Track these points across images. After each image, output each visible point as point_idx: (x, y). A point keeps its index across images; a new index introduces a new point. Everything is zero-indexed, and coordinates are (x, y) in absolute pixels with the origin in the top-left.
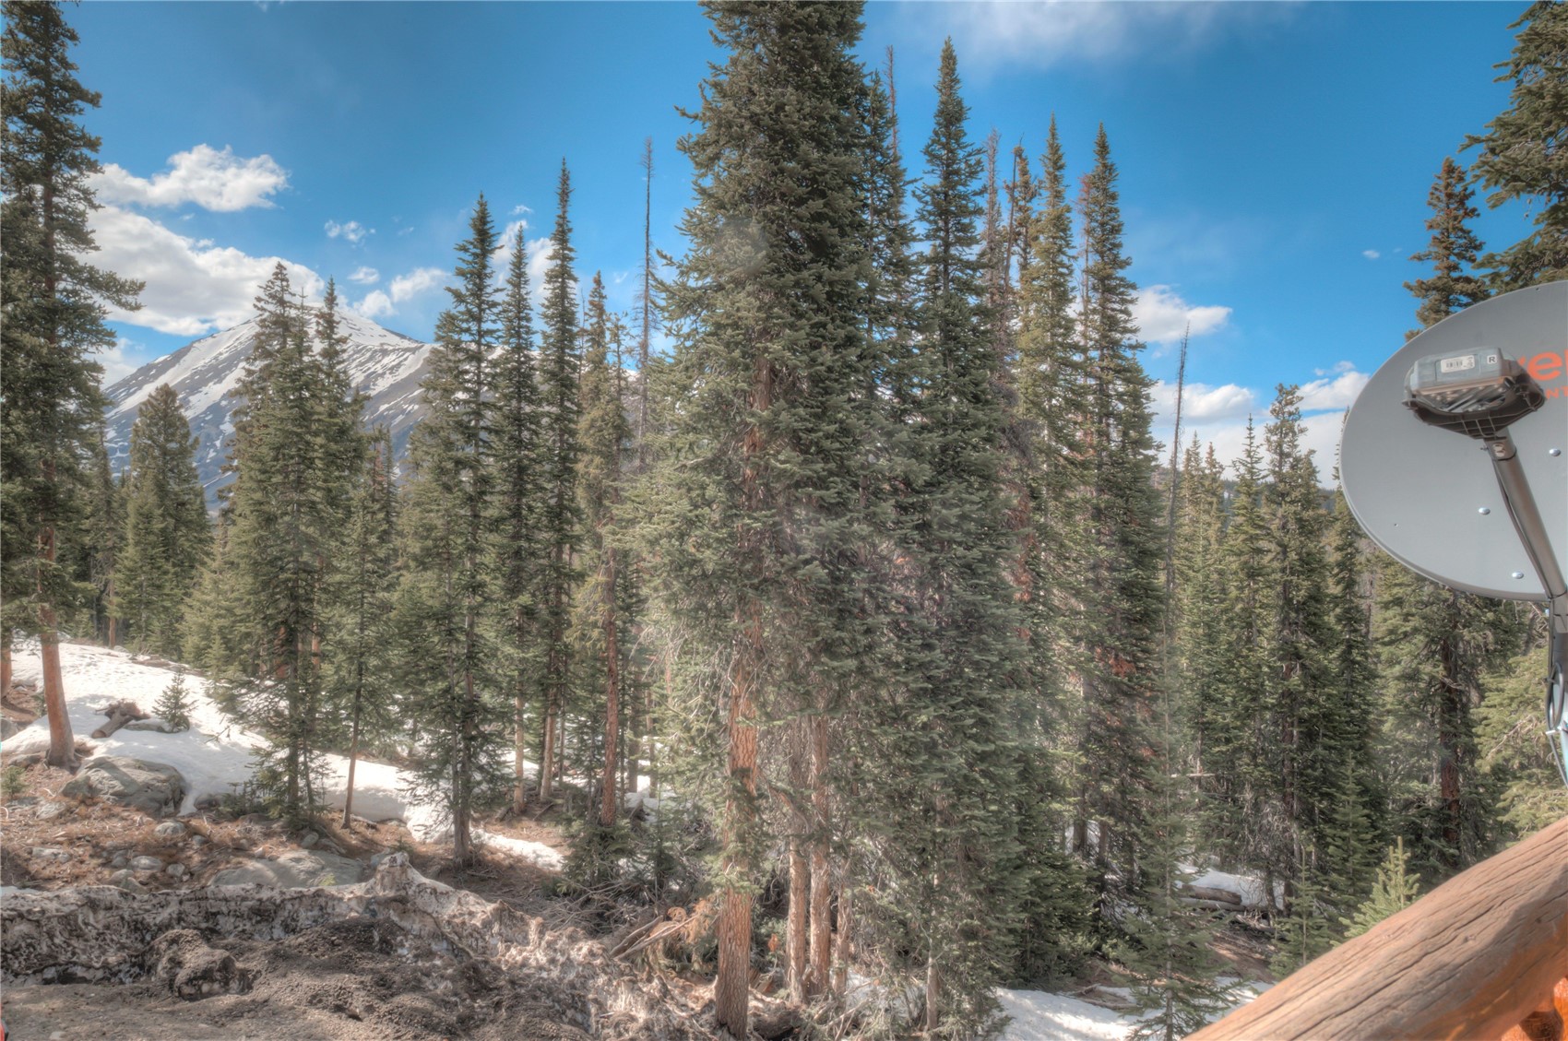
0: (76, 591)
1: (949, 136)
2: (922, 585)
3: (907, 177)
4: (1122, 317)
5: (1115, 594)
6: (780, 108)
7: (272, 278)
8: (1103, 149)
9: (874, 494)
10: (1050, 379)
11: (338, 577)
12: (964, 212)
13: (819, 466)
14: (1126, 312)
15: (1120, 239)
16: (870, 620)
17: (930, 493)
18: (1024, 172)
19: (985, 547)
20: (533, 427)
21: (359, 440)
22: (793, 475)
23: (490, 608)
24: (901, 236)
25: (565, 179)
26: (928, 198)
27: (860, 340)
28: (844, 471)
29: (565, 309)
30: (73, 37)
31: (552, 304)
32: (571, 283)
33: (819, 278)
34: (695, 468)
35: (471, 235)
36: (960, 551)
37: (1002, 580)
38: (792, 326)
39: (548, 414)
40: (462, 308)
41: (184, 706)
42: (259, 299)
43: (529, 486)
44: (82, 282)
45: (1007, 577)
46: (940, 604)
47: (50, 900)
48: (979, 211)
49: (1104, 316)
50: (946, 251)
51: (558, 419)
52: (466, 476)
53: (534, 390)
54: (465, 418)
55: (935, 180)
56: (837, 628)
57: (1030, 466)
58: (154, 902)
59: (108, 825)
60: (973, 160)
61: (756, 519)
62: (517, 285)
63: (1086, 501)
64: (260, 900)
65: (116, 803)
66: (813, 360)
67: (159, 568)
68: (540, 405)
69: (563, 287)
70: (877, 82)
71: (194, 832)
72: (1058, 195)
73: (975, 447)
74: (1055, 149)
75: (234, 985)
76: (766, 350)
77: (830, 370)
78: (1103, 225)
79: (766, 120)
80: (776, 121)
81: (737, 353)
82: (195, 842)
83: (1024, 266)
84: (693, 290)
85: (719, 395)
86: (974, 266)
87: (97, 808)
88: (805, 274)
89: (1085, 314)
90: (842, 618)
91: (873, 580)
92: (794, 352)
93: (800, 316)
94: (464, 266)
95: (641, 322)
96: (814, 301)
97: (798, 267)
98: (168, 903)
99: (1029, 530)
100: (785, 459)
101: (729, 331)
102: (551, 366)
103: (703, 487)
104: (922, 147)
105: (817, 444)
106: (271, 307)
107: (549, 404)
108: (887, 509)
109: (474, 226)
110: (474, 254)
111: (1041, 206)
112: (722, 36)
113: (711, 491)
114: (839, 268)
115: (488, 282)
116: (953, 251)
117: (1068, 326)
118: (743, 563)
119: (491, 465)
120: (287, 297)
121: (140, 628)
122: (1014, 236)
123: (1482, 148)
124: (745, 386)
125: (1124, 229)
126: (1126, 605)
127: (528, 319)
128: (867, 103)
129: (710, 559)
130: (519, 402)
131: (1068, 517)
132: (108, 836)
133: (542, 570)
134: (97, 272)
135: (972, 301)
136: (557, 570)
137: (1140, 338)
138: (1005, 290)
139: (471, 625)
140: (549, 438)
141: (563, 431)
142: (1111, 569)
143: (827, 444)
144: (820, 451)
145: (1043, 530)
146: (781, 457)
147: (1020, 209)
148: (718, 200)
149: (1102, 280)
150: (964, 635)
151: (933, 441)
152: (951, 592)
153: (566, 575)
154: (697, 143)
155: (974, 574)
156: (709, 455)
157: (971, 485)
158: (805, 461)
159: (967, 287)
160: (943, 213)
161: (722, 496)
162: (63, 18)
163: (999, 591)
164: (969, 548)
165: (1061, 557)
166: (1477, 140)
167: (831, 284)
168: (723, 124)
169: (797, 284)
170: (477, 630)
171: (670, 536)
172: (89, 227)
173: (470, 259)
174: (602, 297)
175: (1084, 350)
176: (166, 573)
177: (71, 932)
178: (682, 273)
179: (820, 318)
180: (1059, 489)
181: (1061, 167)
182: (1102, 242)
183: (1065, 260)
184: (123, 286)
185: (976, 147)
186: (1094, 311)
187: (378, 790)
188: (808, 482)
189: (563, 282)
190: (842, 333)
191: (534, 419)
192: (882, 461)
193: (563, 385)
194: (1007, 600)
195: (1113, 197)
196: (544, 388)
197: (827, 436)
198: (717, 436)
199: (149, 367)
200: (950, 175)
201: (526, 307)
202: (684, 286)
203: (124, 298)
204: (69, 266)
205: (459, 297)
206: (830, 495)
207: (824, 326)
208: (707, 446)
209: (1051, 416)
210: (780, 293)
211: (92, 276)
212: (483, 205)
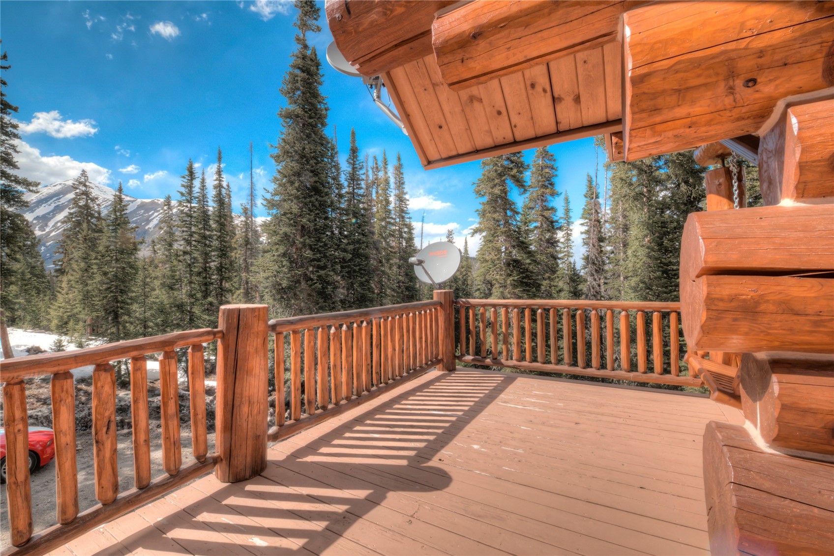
0: (15, 303)
1: (354, 157)
2: (348, 289)
3: (342, 169)
4: (405, 209)
5: (404, 290)
6: (304, 149)
7: (80, 175)
8: (399, 159)
9: (334, 263)
10: (385, 227)
11: (134, 294)
12: (358, 180)
13: (318, 255)
14: (406, 207)
15: (404, 186)
16: (333, 300)
17: (350, 262)
18: (376, 164)
19: (367, 277)
20: (210, 239)
22: (310, 258)
23: (198, 303)
24: (340, 186)
25: (220, 153)
26: (348, 175)
27: (329, 218)
28: (325, 256)
29: (221, 198)
31: (216, 197)
33: (317, 199)
34: (279, 256)
35: (187, 173)
36: (359, 279)
37: (372, 287)
38: (309, 214)
39: (216, 235)
40: (184, 198)
41: (63, 346)
43: (209, 260)
44: (12, 181)
45: (373, 285)
46: (354, 294)
47: (38, 412)
48: (363, 180)
49: (400, 208)
50: (353, 191)
51: (219, 237)
52: (187, 257)
53: (210, 226)
54: (187, 237)
55: (350, 169)
56: (324, 302)
57: (379, 253)
58: (78, 410)
59: (41, 391)
60: (361, 164)
61: (299, 271)
62: (203, 190)
63: (396, 263)
64: (121, 405)
65: (42, 382)
66: (316, 224)
67: (29, 294)
68: (212, 231)
69: (220, 191)
70: (332, 140)
71: (80, 390)
72: (386, 173)
73: (363, 249)
74: (385, 159)
75: (126, 427)
76: (301, 221)
77: (321, 227)
78: (399, 182)
79: (300, 152)
80: (303, 153)
81: (292, 222)
82: (81, 393)
83: (377, 193)
84: (277, 201)
85: (286, 234)
86: (363, 196)
87: (34, 385)
88: (313, 199)
89: (395, 208)
90: (325, 300)
91: (334, 288)
92: (310, 221)
93: (311, 211)
94: (184, 183)
95: (250, 204)
96: (315, 206)
97: (311, 196)
98: (84, 410)
99: (378, 272)
100: (308, 253)
101: (289, 215)
102: (217, 219)
103: (282, 262)
104: (346, 159)
105: (317, 249)
106: (80, 187)
107: (216, 231)
108: (338, 267)
109: (188, 170)
110: (188, 179)
111: (381, 174)
112: (285, 125)
113: (284, 263)
114: (322, 197)
115: (193, 189)
116: (355, 191)
117: (389, 211)
118: (295, 284)
119: (196, 254)
121: (20, 319)
122: (374, 183)
123: (476, 185)
124: (295, 231)
125: (405, 183)
126: (407, 293)
127: (207, 202)
128: (330, 145)
129: (285, 284)
130: (204, 231)
131: (390, 268)
132: (42, 394)
133: (216, 288)
134: (18, 177)
135: (361, 206)
136: (221, 289)
137: (410, 215)
138: (371, 201)
139: (191, 309)
140: (215, 243)
141: (221, 241)
142: (403, 283)
143: (320, 249)
144: (318, 250)
145: (383, 272)
146: (307, 253)
147: (376, 175)
148: (284, 174)
149: (399, 198)
150: (361, 303)
151: (351, 247)
152: (357, 290)
153: (225, 290)
154: (277, 156)
155: (364, 285)
156: (283, 251)
157: (362, 260)
158: (314, 254)
159: (359, 201)
160: (353, 180)
161: (288, 264)
163: (370, 290)
164: (362, 278)
165: (389, 280)
166: (474, 183)
167: (320, 201)
168: (286, 153)
169: (310, 202)
170: (192, 310)
171: (272, 277)
172: (15, 160)
173: (187, 181)
174: (230, 191)
175: (395, 219)
177: (49, 422)
178: (272, 195)
179: (317, 212)
180: (388, 260)
181: (387, 165)
182: (399, 187)
183: (389, 192)
184: (30, 183)
185: (362, 161)
186: (397, 207)
187: (153, 370)
188: (314, 260)
189: (220, 189)
190: (324, 216)
191: (210, 236)
192: (336, 253)
193: (221, 225)
194: (373, 292)
195: (402, 174)
196: (214, 226)
197: (320, 246)
198: (286, 246)
200: (354, 168)
201: (206, 198)
202: (273, 200)
203: (31, 188)
204: (6, 174)
205: (182, 194)
206: (322, 263)
207: (318, 214)
208: (282, 249)
209: (385, 239)
210: (306, 204)
211: (16, 179)
212: (190, 162)
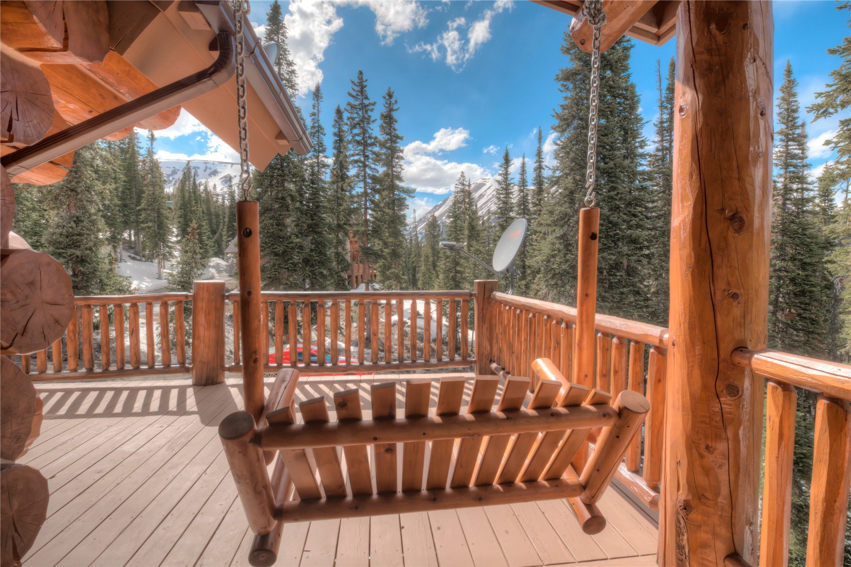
21: (478, 231)
25: (540, 133)
29: (540, 180)
30: (396, 122)
31: (536, 179)
32: (542, 170)
35: (502, 161)
40: (500, 186)
42: (456, 184)
43: (527, 244)
44: (400, 191)
53: (529, 210)
62: (523, 175)
69: (540, 173)
94: (500, 172)
102: (536, 202)
106: (460, 187)
109: (503, 158)
110: (504, 167)
115: (509, 176)
120: (465, 183)
127: (527, 186)
134: (404, 188)
162: (394, 116)
173: (502, 169)
176: (433, 274)
184: (410, 191)
189: (540, 171)
196: (533, 209)
199: (437, 206)
201: (526, 182)
204: (398, 188)
205: (499, 183)
211: (402, 189)
212: (507, 150)
